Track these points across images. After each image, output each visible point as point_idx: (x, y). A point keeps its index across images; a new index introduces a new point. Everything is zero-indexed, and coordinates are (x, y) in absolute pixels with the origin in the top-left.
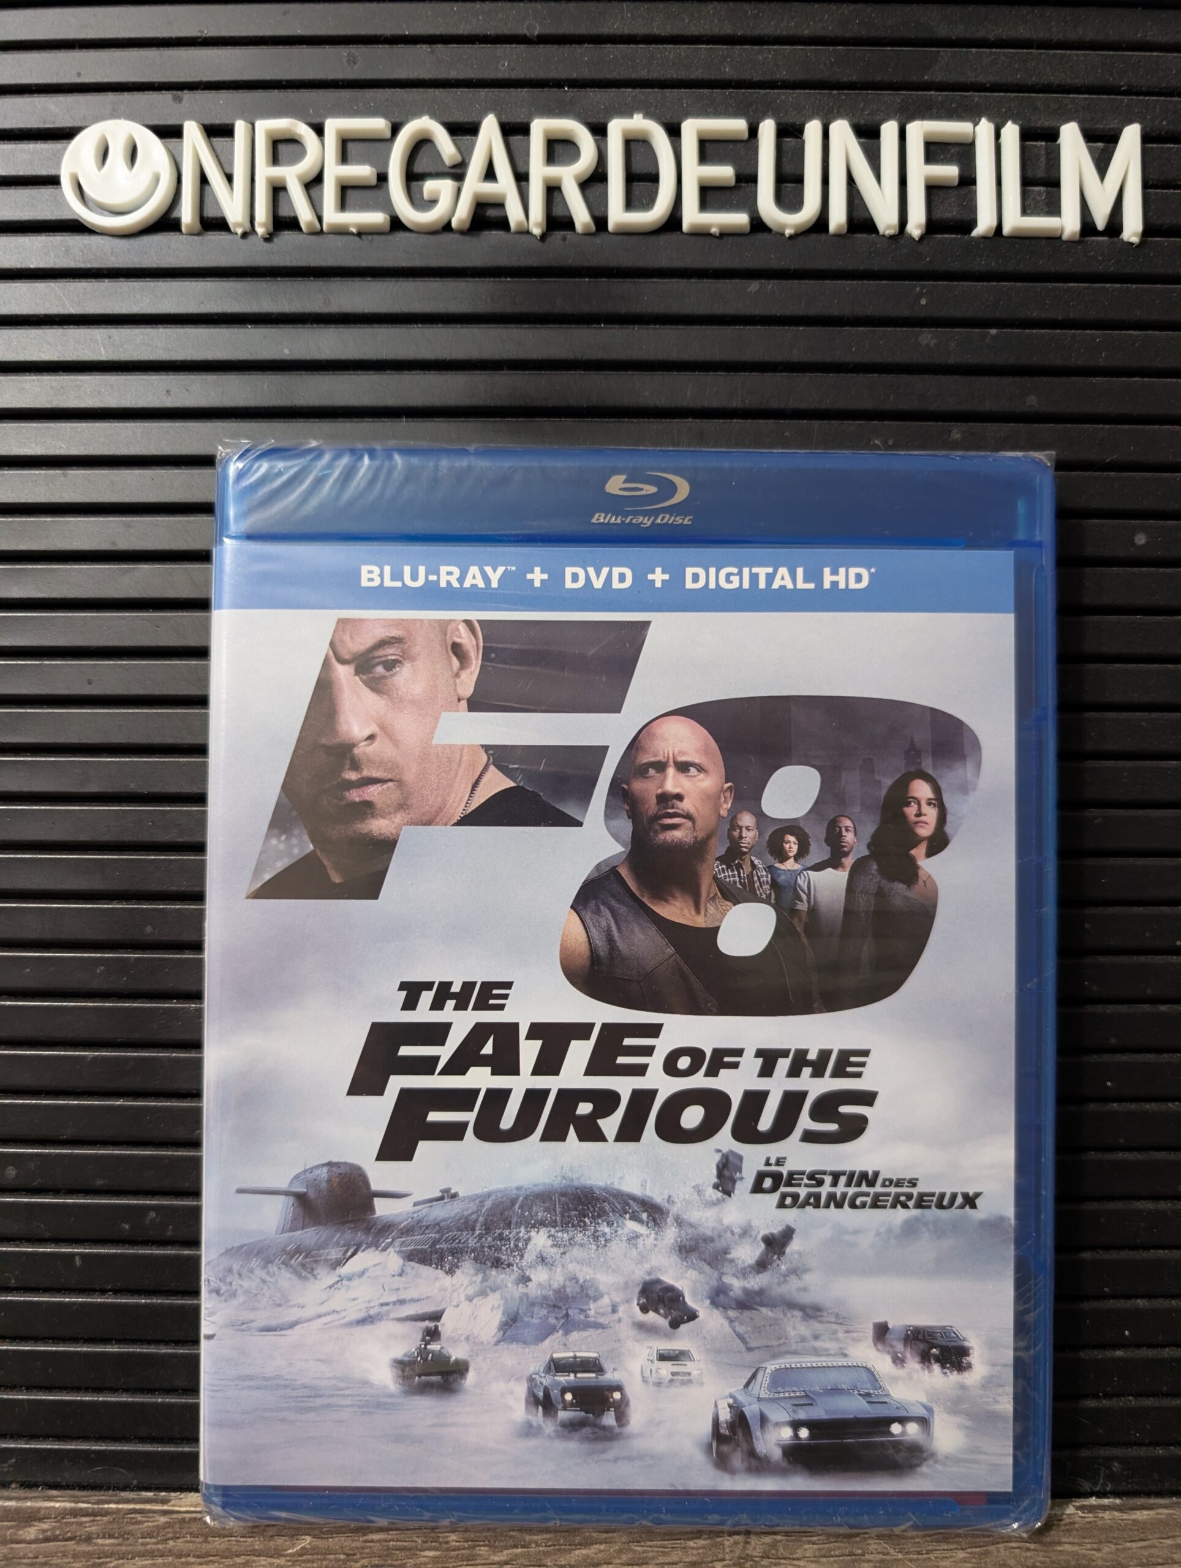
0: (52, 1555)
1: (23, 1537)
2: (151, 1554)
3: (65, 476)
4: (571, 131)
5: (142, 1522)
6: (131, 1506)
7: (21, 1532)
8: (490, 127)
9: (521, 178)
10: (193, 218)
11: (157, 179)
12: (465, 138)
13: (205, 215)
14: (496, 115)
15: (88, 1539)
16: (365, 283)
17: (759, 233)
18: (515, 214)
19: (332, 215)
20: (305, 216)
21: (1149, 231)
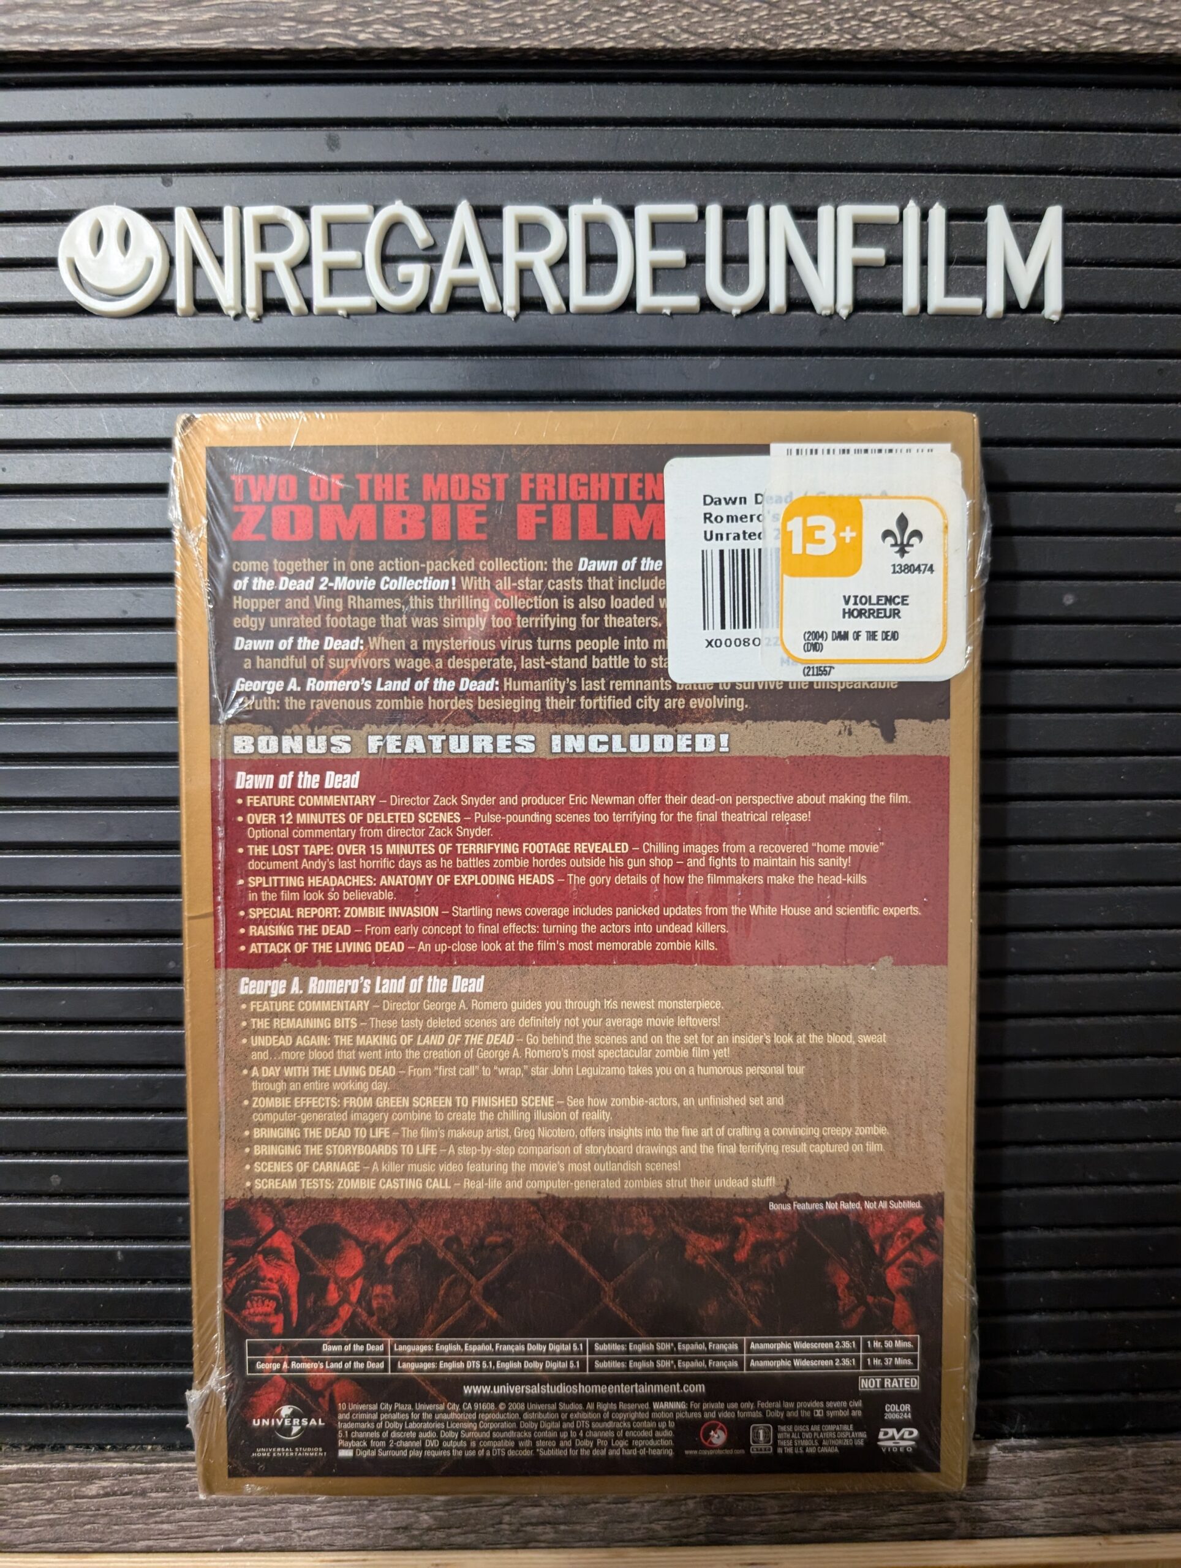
0: (114, 1507)
1: (86, 1493)
3: (76, 548)
4: (541, 216)
5: (189, 1478)
6: (179, 1465)
7: (84, 1489)
8: (464, 213)
9: (495, 259)
10: (187, 301)
11: (150, 264)
12: (442, 220)
13: (198, 297)
14: (469, 200)
15: (143, 1493)
16: (351, 362)
17: (708, 312)
18: (489, 297)
19: (321, 300)
20: (294, 301)
21: (1068, 308)
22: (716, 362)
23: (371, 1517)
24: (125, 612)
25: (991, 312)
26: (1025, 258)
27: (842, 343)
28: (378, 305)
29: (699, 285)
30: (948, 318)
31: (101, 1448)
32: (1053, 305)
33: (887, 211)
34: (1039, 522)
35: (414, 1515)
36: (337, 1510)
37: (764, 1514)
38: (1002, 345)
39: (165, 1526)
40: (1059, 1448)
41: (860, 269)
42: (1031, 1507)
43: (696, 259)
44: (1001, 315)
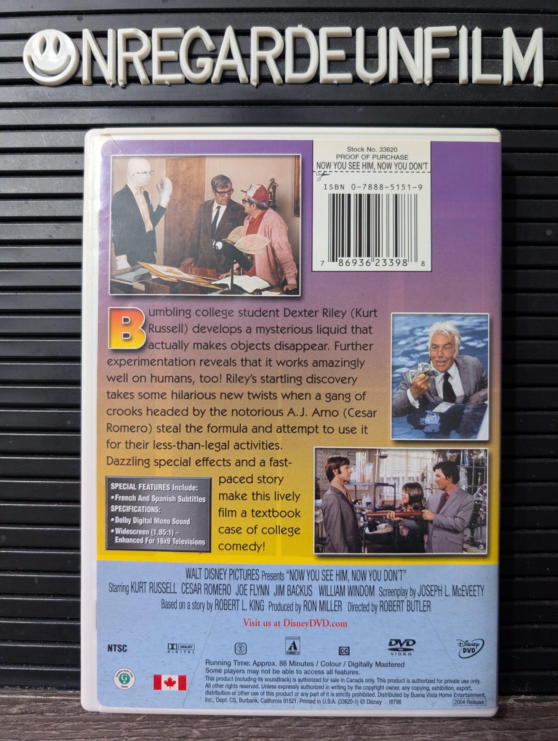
0: (26, 720)
1: (11, 712)
2: (72, 720)
3: (27, 203)
4: (271, 32)
6: (62, 698)
7: (10, 710)
8: (229, 32)
9: (246, 56)
10: (88, 77)
11: (69, 58)
12: (219, 37)
13: (94, 76)
14: (232, 26)
15: (42, 713)
16: (171, 109)
17: (357, 84)
18: (242, 75)
19: (157, 76)
20: (142, 76)
21: (546, 81)
22: (361, 109)
23: (165, 730)
24: (51, 236)
25: (505, 83)
26: (524, 55)
27: (427, 99)
28: (186, 79)
29: (352, 69)
30: (483, 86)
31: (22, 687)
32: (539, 78)
33: (451, 29)
34: (532, 192)
35: (190, 730)
36: (147, 726)
37: (385, 735)
38: (512, 99)
39: (53, 732)
40: (549, 701)
41: (436, 60)
42: (534, 734)
43: (351, 56)
44: (511, 84)
